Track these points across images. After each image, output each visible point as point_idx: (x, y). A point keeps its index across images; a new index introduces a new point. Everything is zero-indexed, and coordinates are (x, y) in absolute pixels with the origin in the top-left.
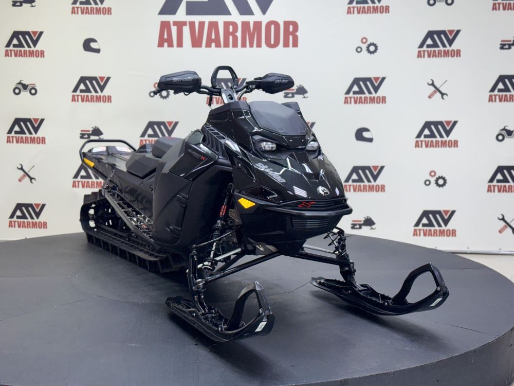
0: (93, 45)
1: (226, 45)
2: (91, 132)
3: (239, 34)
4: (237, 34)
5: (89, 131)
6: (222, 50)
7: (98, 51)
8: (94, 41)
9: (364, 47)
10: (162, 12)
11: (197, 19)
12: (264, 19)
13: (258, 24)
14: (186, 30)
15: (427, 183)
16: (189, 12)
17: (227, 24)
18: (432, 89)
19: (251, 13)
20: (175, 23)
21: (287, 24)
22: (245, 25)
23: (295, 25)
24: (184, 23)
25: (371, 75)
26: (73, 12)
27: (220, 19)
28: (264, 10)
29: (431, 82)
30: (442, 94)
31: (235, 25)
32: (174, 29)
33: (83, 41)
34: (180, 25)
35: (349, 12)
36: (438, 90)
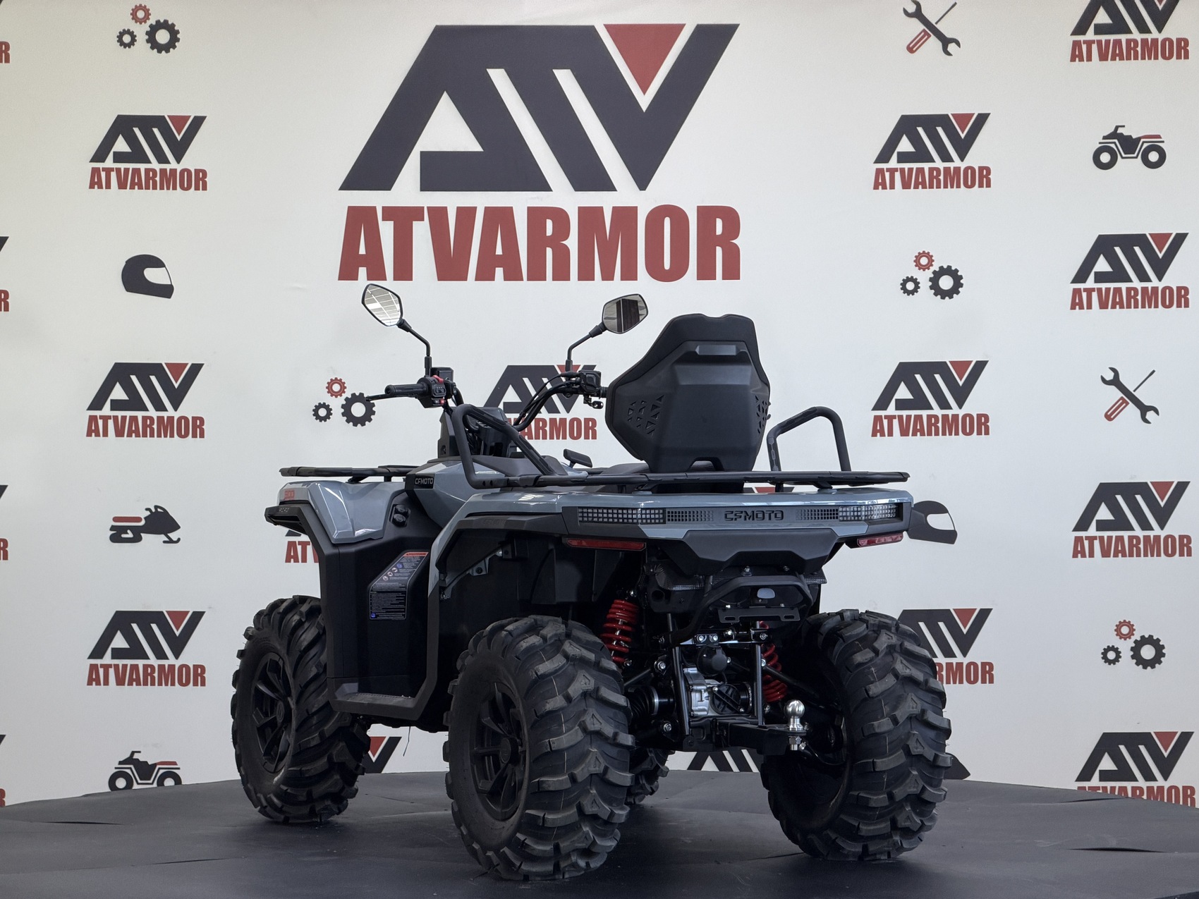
0: (152, 275)
1: (537, 274)
2: (143, 523)
3: (572, 243)
4: (564, 242)
5: (139, 519)
6: (525, 286)
7: (165, 291)
8: (156, 263)
9: (924, 277)
10: (349, 184)
11: (452, 201)
12: (645, 202)
13: (625, 216)
14: (421, 232)
15: (1110, 656)
16: (427, 184)
17: (536, 216)
18: (1116, 394)
19: (606, 185)
20: (390, 213)
21: (707, 214)
22: (590, 216)
23: (731, 218)
24: (416, 213)
25: (947, 356)
26: (95, 182)
27: (520, 202)
28: (642, 179)
29: (1110, 376)
30: (1144, 409)
31: (559, 216)
32: (387, 230)
33: (124, 264)
34: (403, 218)
35: (879, 183)
36: (1129, 396)
